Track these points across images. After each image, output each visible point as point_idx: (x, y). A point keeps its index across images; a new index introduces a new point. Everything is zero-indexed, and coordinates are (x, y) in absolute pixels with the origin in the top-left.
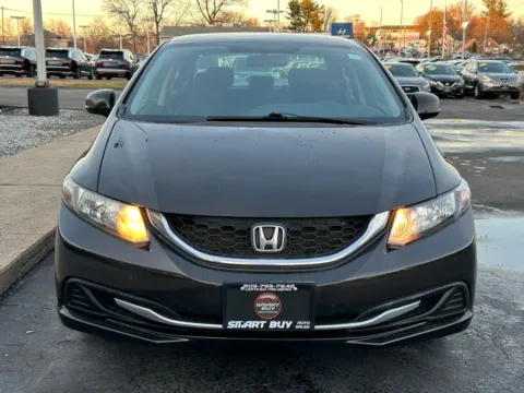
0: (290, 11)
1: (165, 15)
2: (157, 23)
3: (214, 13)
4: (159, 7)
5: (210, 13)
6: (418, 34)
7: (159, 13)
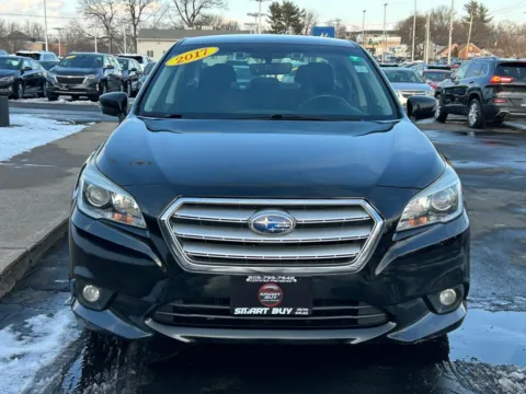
0: (271, 15)
1: (143, 18)
2: (135, 26)
3: (194, 16)
4: (137, 9)
5: (190, 15)
6: (398, 39)
7: (137, 15)
